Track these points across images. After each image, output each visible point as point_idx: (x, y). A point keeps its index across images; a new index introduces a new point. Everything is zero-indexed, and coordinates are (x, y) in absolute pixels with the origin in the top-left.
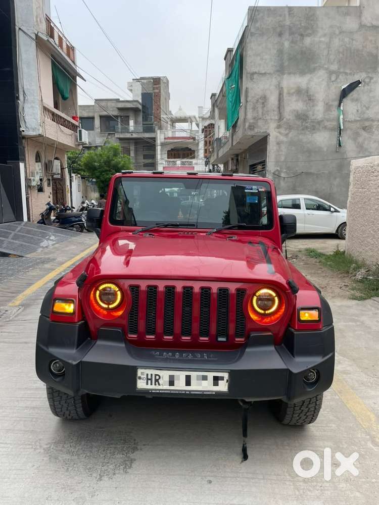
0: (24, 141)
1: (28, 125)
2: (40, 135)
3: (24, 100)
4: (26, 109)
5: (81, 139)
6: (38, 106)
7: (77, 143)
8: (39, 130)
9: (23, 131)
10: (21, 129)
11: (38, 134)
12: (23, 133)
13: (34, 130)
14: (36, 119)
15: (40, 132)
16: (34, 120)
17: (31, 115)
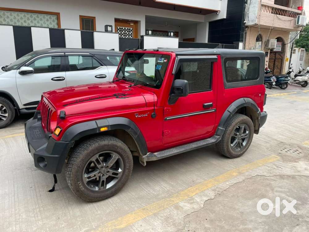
0: (246, 29)
1: (250, 19)
2: (256, 24)
3: (250, 3)
4: (250, 9)
5: (298, 23)
6: (257, 6)
7: (295, 26)
8: (255, 21)
9: (245, 23)
10: (245, 22)
11: (254, 24)
12: (246, 24)
13: (252, 21)
14: (255, 14)
15: (256, 22)
16: (253, 15)
17: (252, 12)
